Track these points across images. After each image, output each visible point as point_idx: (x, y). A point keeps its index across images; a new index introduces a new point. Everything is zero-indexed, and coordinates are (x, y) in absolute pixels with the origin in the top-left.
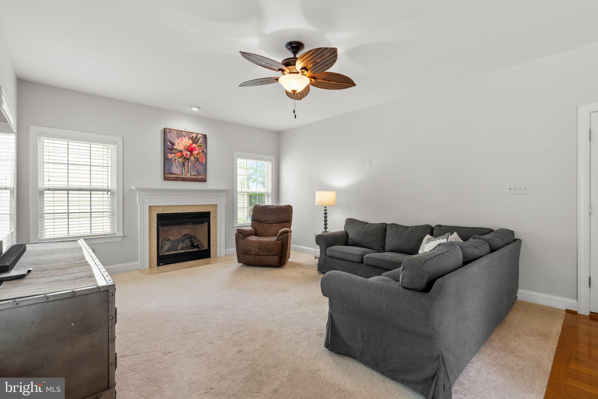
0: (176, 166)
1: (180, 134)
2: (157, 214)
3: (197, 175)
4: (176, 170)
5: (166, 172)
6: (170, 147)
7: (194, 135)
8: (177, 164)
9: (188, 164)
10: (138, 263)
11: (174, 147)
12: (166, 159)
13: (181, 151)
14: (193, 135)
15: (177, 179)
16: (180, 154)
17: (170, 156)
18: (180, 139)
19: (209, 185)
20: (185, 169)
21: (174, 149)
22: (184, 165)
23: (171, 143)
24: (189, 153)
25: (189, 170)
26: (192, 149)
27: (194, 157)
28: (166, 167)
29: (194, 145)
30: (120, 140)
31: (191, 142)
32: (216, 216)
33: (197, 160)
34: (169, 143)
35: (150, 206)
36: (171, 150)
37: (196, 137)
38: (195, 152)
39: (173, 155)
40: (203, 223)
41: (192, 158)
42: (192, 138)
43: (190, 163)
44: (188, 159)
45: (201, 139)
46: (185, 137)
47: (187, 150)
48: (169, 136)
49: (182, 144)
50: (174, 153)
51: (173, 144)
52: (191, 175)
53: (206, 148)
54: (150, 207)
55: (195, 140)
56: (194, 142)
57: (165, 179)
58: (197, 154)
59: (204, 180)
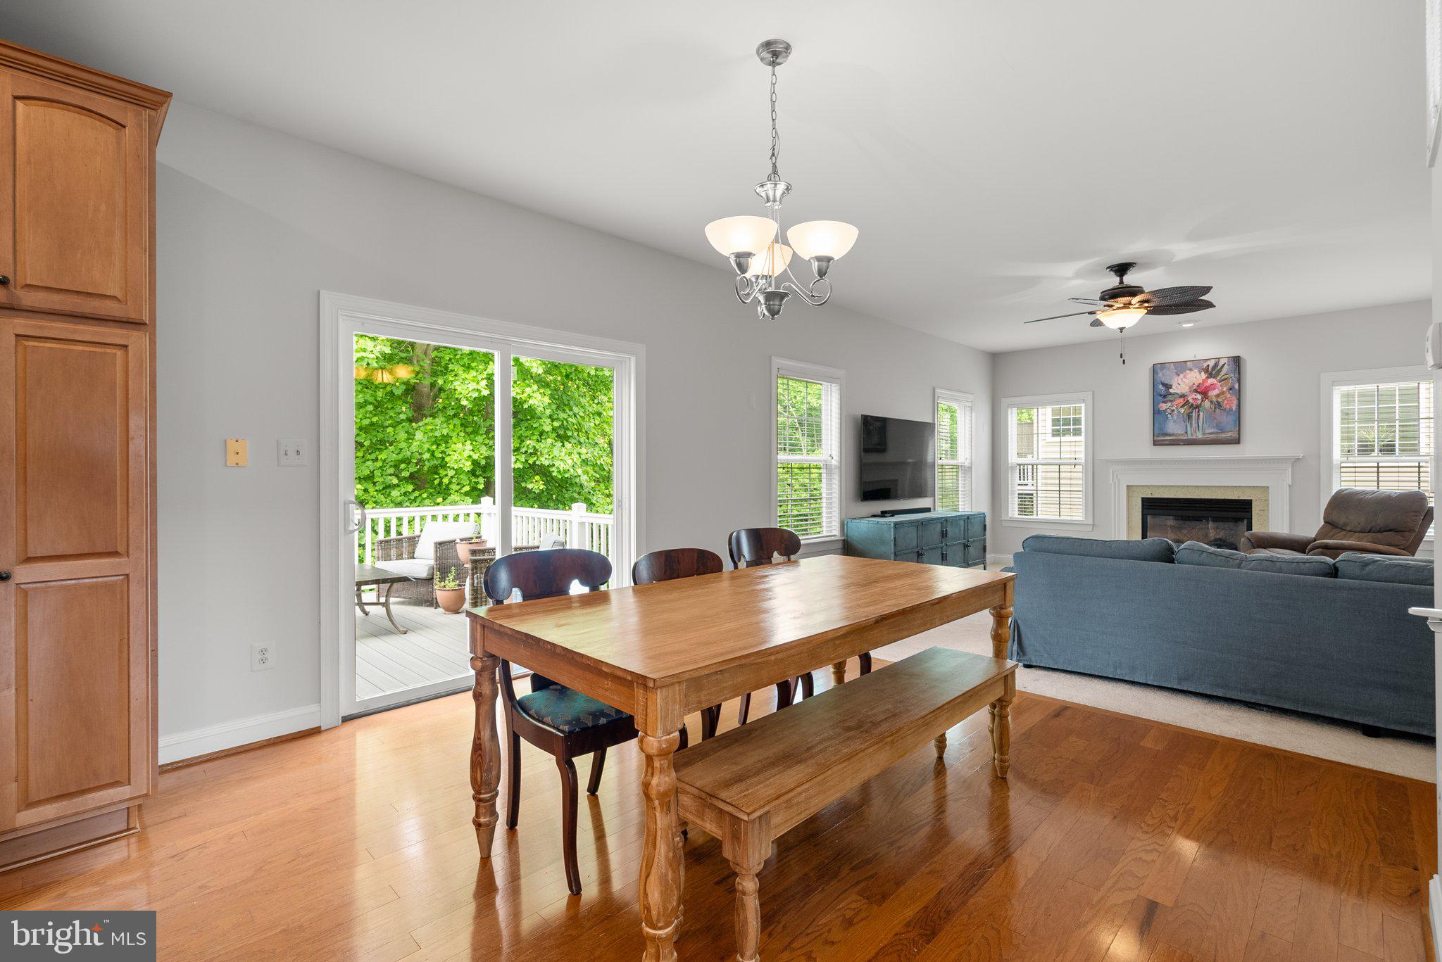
0: (1175, 422)
1: (1181, 367)
2: (1142, 498)
3: (1217, 433)
4: (1174, 427)
5: (1156, 432)
6: (1163, 393)
7: (1211, 363)
8: (1175, 417)
9: (1199, 416)
11: (1171, 391)
12: (1156, 412)
13: (1183, 396)
14: (1208, 363)
15: (1175, 443)
16: (1181, 400)
17: (1163, 406)
18: (1182, 375)
19: (1249, 448)
20: (1191, 424)
21: (1171, 394)
22: (1189, 417)
23: (1164, 385)
24: (1199, 397)
25: (1200, 424)
26: (1206, 387)
27: (1211, 402)
28: (1157, 425)
29: (1211, 381)
30: (1089, 396)
31: (1204, 376)
32: (1265, 510)
33: (1219, 405)
34: (1161, 386)
35: (1131, 486)
36: (1165, 396)
37: (1216, 365)
38: (1213, 393)
39: (1169, 404)
40: (1242, 520)
41: (1207, 404)
42: (1206, 370)
43: (1201, 414)
44: (1198, 407)
45: (1226, 366)
46: (1191, 370)
47: (1196, 391)
48: (1160, 375)
49: (1182, 384)
50: (1171, 401)
51: (1168, 386)
52: (1204, 434)
53: (1239, 381)
54: (1128, 486)
55: (1212, 372)
56: (1210, 375)
57: (1156, 443)
58: (1218, 396)
59: (1237, 441)
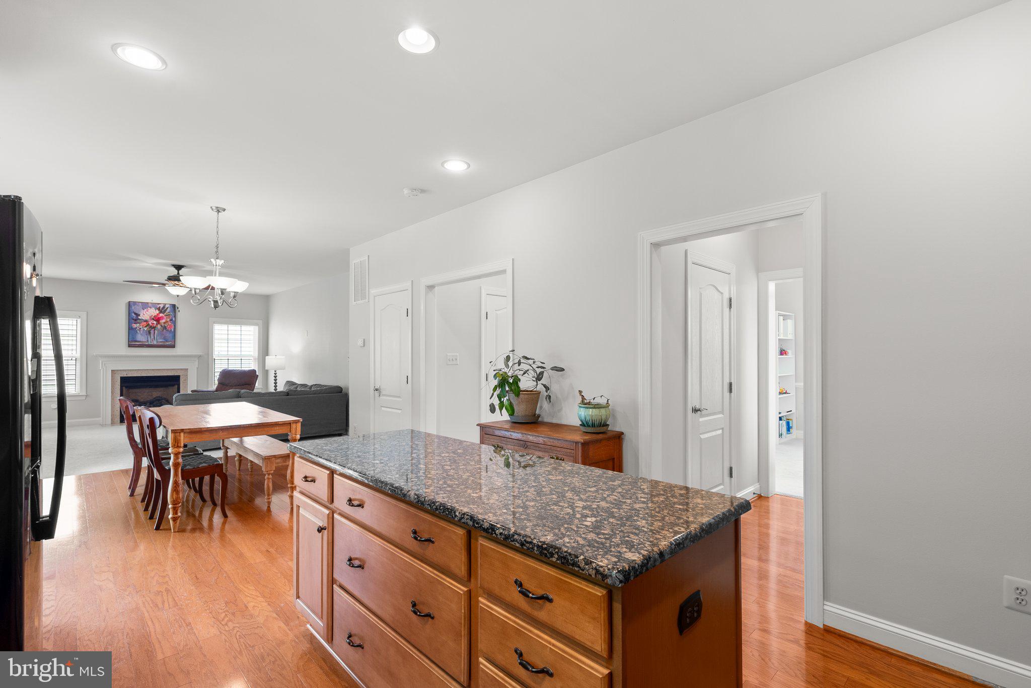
0: (141, 334)
1: (145, 305)
2: (121, 377)
3: (164, 342)
4: (141, 337)
5: (130, 340)
6: (134, 318)
7: (162, 306)
8: (141, 332)
9: (154, 332)
10: (101, 419)
11: (139, 317)
12: (130, 329)
13: (146, 321)
14: (160, 305)
15: (142, 346)
16: (145, 323)
17: (135, 326)
18: (145, 310)
19: (179, 350)
20: (151, 337)
21: (139, 319)
22: (150, 333)
23: (135, 314)
24: (155, 322)
25: (155, 337)
26: (159, 318)
27: (161, 326)
28: (130, 335)
29: (161, 315)
30: (84, 315)
31: (158, 312)
32: (186, 380)
33: (165, 328)
34: (133, 314)
35: (114, 370)
36: (136, 320)
37: (164, 307)
38: (162, 321)
39: (138, 325)
40: (173, 385)
41: (159, 326)
42: (159, 309)
43: (156, 331)
44: (154, 328)
45: (169, 309)
46: (150, 307)
47: (153, 319)
48: (133, 308)
49: (147, 314)
50: (139, 323)
51: (138, 315)
52: (157, 342)
53: (175, 316)
54: (112, 370)
55: (162, 310)
56: (161, 312)
57: (130, 346)
58: (165, 323)
59: (173, 346)
